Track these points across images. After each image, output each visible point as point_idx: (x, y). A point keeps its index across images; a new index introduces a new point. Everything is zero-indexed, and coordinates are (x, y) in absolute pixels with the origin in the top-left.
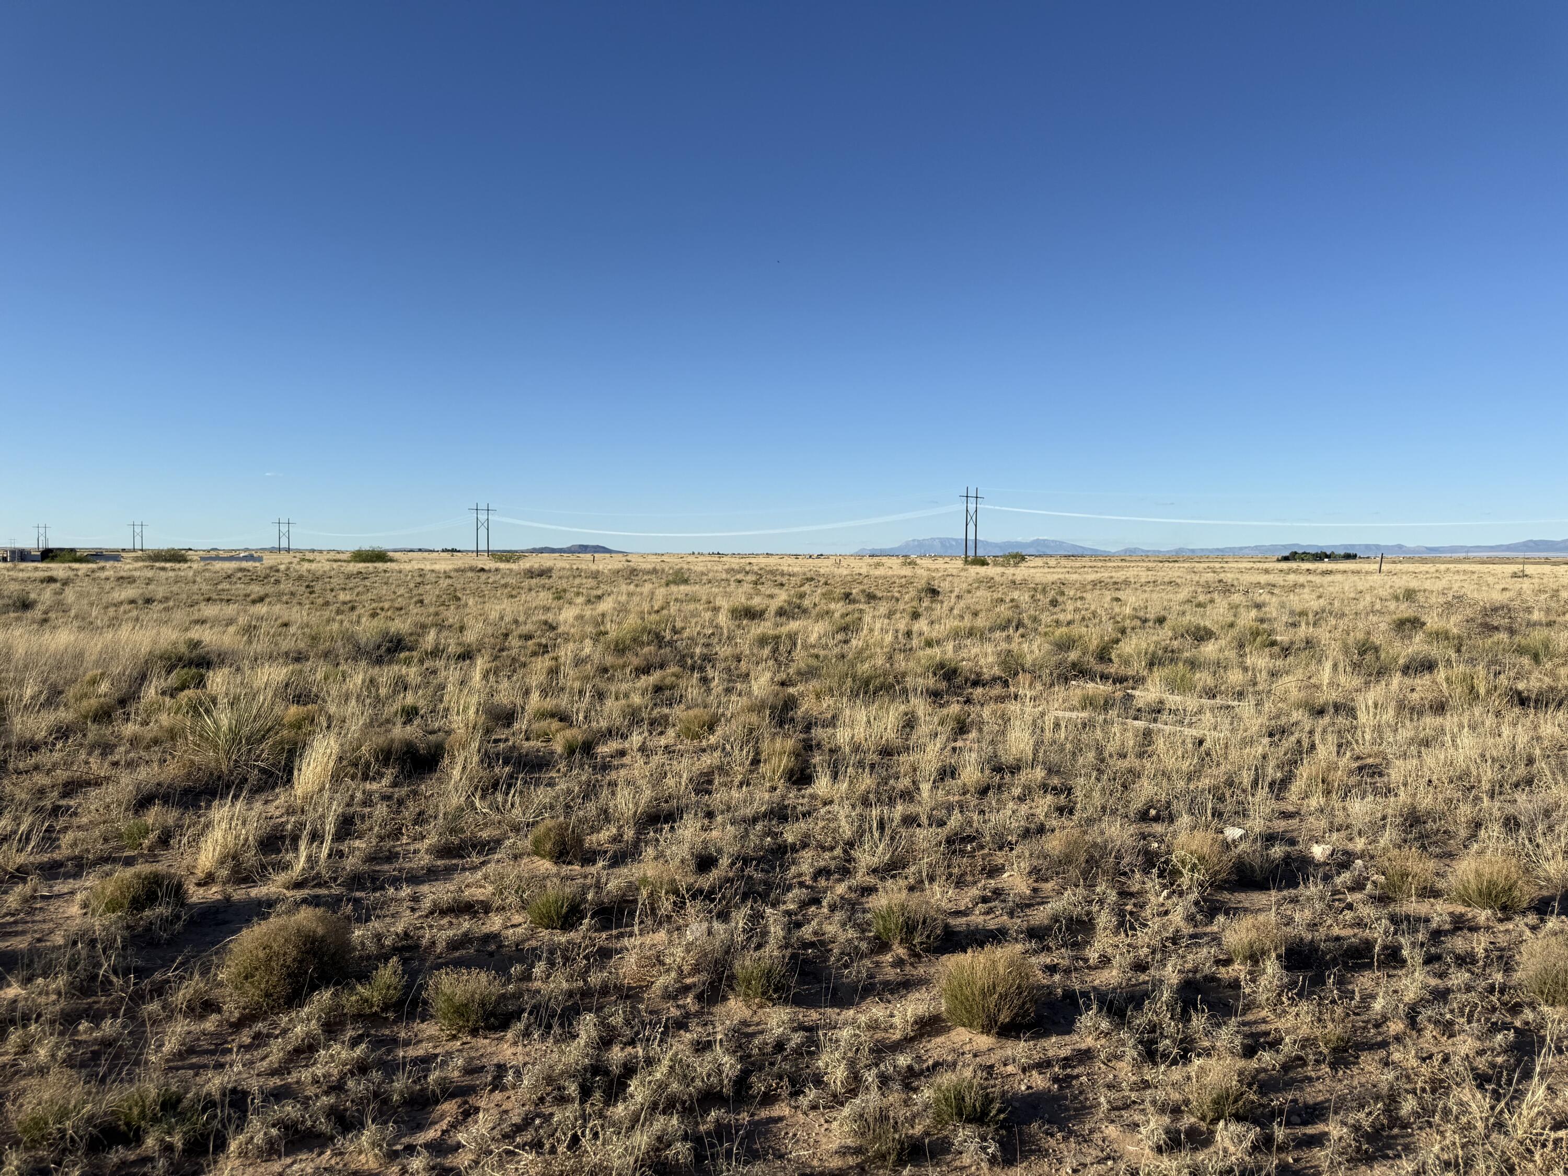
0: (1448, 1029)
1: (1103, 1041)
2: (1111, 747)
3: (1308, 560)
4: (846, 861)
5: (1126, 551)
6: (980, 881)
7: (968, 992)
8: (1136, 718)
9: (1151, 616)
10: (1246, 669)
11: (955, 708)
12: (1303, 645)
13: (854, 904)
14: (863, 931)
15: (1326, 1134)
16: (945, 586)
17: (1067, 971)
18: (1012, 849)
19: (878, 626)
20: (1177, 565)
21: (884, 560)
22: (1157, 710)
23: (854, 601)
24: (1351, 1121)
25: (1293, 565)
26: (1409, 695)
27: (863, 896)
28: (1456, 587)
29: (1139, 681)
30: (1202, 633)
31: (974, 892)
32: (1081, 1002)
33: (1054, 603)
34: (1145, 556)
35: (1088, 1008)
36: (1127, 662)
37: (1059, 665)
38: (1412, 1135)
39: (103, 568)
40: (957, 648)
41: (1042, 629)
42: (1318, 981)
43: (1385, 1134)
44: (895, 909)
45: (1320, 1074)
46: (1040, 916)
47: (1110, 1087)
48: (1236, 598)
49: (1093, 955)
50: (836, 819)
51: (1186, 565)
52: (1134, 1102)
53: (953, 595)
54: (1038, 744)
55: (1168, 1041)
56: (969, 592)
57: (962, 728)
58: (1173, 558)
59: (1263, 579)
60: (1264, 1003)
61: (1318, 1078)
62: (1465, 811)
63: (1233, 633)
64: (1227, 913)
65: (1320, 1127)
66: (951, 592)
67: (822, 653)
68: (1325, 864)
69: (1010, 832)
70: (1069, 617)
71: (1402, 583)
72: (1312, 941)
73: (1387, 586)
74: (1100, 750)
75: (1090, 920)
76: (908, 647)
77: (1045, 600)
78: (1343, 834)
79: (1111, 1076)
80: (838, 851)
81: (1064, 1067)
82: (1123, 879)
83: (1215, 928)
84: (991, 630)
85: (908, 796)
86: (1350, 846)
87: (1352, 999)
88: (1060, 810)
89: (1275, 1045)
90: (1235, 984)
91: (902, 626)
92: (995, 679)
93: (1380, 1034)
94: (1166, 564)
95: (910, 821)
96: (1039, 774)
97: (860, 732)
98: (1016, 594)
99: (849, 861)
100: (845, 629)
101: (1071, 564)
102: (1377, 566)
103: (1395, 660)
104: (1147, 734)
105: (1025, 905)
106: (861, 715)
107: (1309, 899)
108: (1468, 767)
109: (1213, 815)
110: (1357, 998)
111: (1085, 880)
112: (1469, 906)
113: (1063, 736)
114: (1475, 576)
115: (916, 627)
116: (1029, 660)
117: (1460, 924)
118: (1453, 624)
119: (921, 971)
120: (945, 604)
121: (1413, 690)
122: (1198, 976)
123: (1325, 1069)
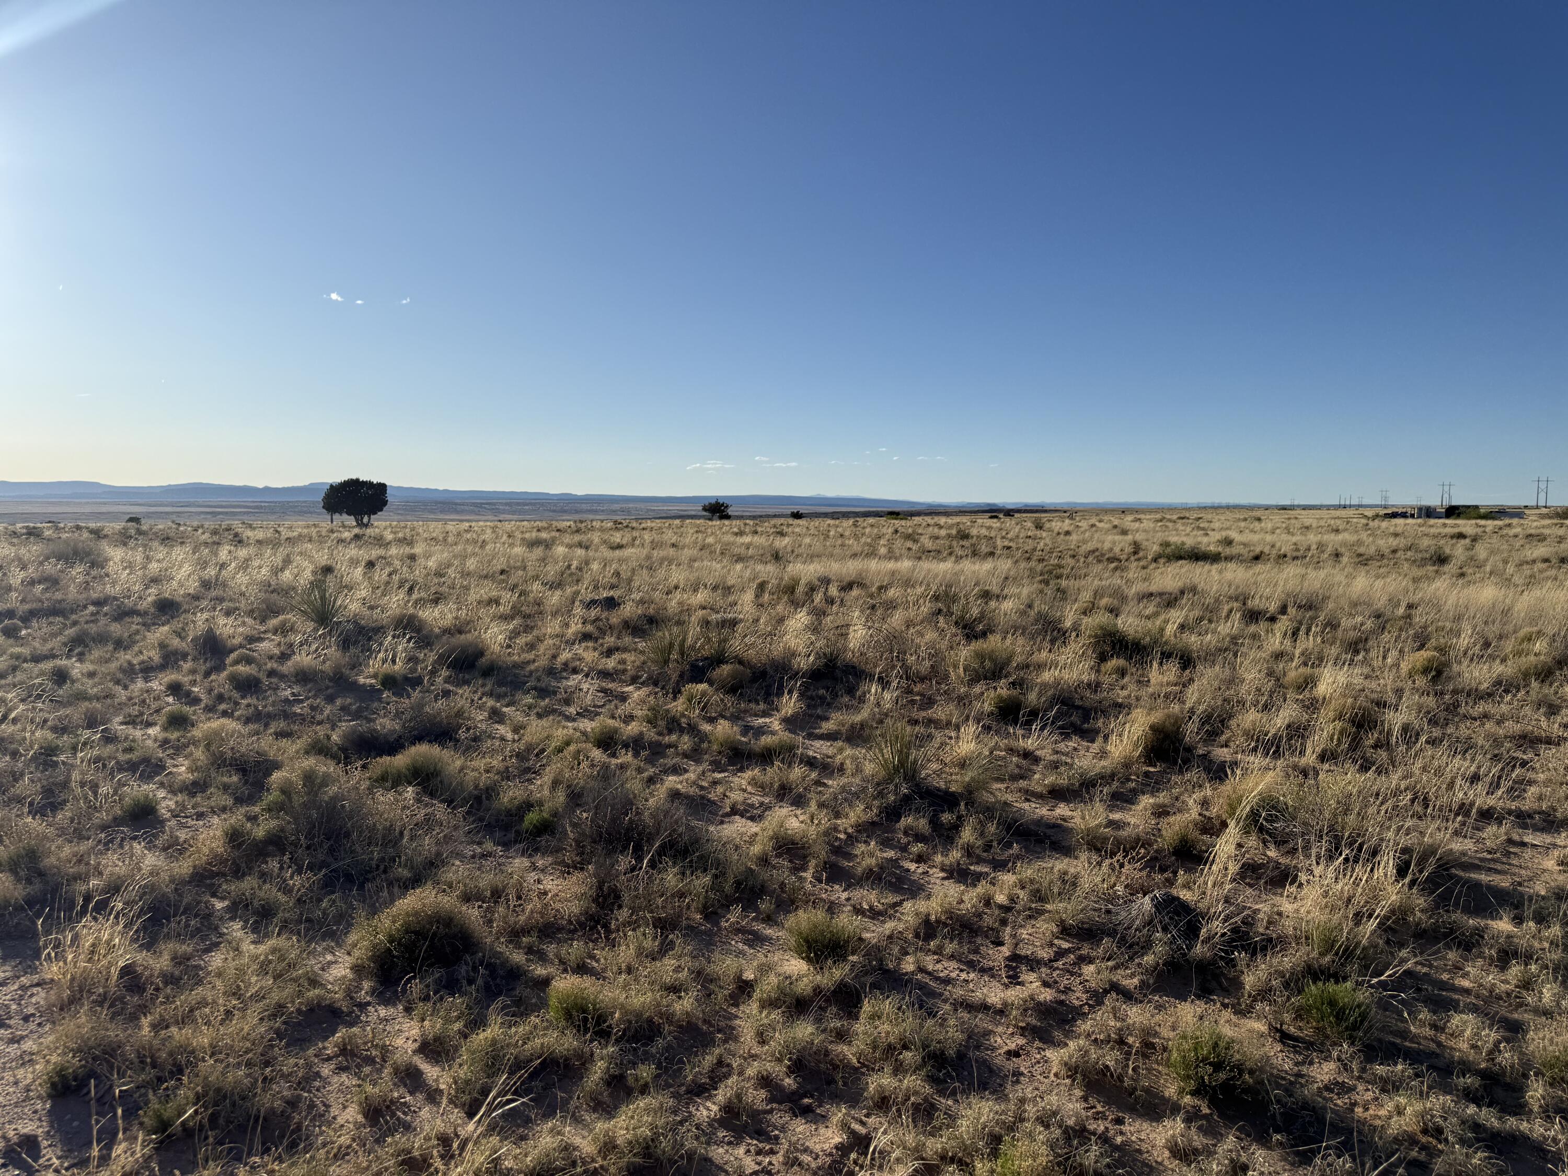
39: (1509, 525)
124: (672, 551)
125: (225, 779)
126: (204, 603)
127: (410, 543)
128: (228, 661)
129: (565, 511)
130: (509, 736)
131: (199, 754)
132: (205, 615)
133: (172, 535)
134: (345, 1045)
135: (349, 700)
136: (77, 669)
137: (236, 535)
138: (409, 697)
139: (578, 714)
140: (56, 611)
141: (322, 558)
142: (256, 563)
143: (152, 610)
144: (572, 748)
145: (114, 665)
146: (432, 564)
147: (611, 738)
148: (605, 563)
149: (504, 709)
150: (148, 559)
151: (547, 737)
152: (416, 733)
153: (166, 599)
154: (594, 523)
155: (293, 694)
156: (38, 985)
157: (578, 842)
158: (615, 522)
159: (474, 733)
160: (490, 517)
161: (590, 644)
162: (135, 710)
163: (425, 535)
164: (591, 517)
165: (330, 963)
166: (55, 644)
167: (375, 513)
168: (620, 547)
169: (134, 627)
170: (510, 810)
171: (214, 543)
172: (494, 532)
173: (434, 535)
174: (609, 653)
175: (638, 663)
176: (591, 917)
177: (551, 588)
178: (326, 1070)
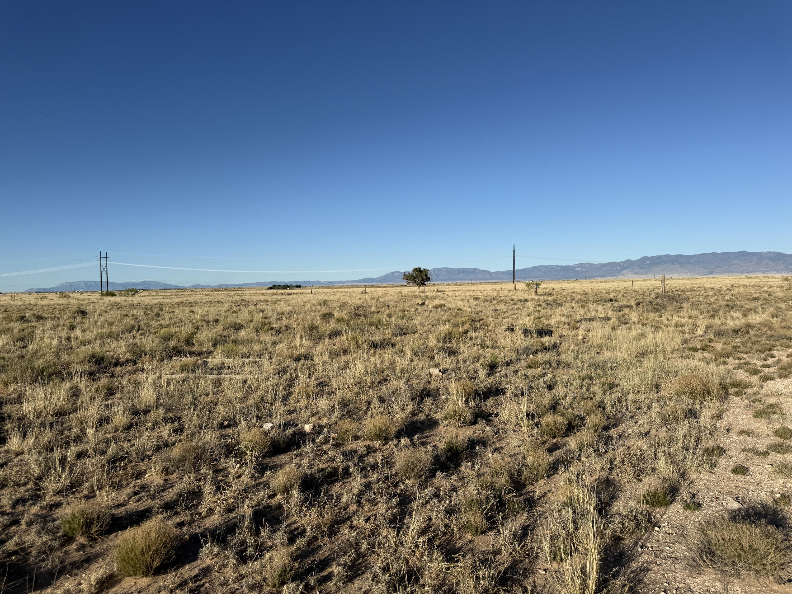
0: (374, 502)
1: (216, 559)
2: (200, 391)
3: (281, 289)
4: (37, 490)
5: (193, 286)
6: (131, 482)
7: (132, 555)
8: (211, 374)
9: (211, 319)
10: (261, 342)
11: (104, 381)
12: (285, 328)
13: (46, 517)
14: (54, 533)
15: (332, 572)
16: (90, 309)
17: (190, 523)
18: (150, 459)
19: (47, 335)
20: (220, 293)
21: (47, 295)
22: (221, 368)
23: (28, 321)
24: (342, 562)
25: (275, 291)
26: (333, 347)
27: (51, 510)
28: (342, 298)
29: (209, 353)
30: (238, 326)
31: (129, 490)
32: (202, 541)
33: (158, 315)
34: (204, 289)
35: (206, 542)
36: (202, 344)
37: (164, 350)
38: (367, 560)
40: (102, 345)
41: (152, 330)
42: (317, 494)
43: (356, 563)
44: (77, 515)
45: (324, 542)
46: (171, 495)
47: (222, 585)
48: (251, 308)
49: (203, 510)
50: (27, 463)
51: (225, 293)
52: (237, 589)
53: (96, 314)
54: (159, 395)
55: (251, 549)
56: (106, 312)
57: (110, 392)
58: (218, 289)
59: (262, 298)
60: (294, 513)
61: (324, 545)
62: (363, 397)
63: (252, 325)
64: (270, 470)
65: (329, 570)
66: (94, 312)
67: (7, 356)
68: (311, 433)
69: (148, 449)
70: (167, 322)
71: (321, 297)
72: (311, 474)
73: (316, 299)
74: (194, 393)
75: (199, 490)
76: (69, 346)
77: (152, 314)
78: (317, 416)
79: (222, 578)
80: (31, 485)
81: (195, 582)
82: (215, 463)
83: (265, 479)
84: (122, 333)
85: (78, 439)
86: (321, 422)
87: (332, 499)
88: (176, 431)
89: (302, 533)
90: (280, 506)
91: (64, 334)
92: (128, 361)
93: (346, 513)
94: (215, 293)
95: (80, 455)
96: (161, 412)
97: (40, 404)
98: (135, 312)
99: (39, 490)
100: (22, 339)
101: (164, 294)
102: (310, 291)
103: (325, 332)
104: (218, 382)
105: (161, 490)
106: (41, 392)
107: (307, 453)
108: (361, 377)
109: (257, 419)
110: (335, 498)
111: (194, 468)
112: (372, 440)
113: (172, 389)
114: (348, 294)
115: (73, 334)
116: (147, 348)
117: (370, 450)
118: (344, 314)
119: (97, 548)
120: (91, 320)
121: (334, 345)
122: (261, 507)
123: (326, 539)
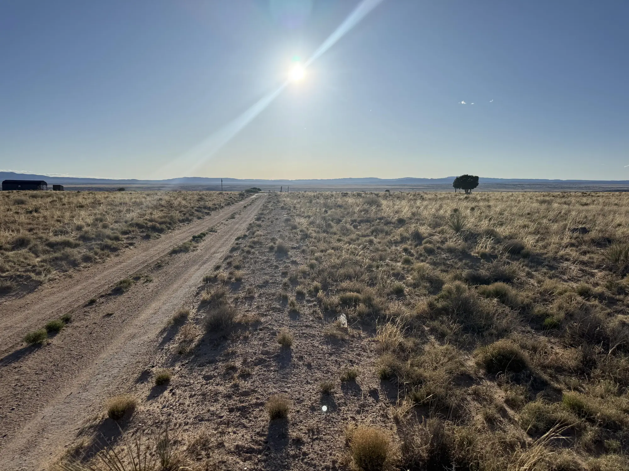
124: (615, 208)
125: (425, 284)
126: (413, 221)
127: (488, 201)
128: (423, 242)
129: (556, 188)
130: (536, 284)
131: (415, 274)
132: (414, 225)
133: (400, 196)
134: (476, 391)
135: (468, 261)
136: (376, 240)
137: (422, 196)
138: (492, 262)
139: (568, 279)
140: (368, 221)
141: (455, 206)
142: (430, 207)
143: (397, 222)
144: (567, 294)
145: (386, 240)
146: (498, 209)
147: (587, 292)
148: (579, 212)
149: (533, 273)
150: (394, 204)
151: (555, 287)
152: (496, 277)
153: (401, 219)
154: (571, 193)
155: (446, 256)
156: (373, 341)
157: (572, 336)
158: (583, 193)
159: (521, 281)
160: (521, 190)
161: (574, 248)
162: (393, 256)
163: (494, 197)
164: (569, 190)
165: (467, 359)
166: (368, 231)
167: (473, 189)
168: (586, 204)
169: (391, 228)
170: (537, 315)
171: (414, 199)
172: (523, 196)
173: (497, 197)
174: (585, 253)
175: (600, 260)
176: (580, 369)
177: (553, 222)
178: (469, 398)
